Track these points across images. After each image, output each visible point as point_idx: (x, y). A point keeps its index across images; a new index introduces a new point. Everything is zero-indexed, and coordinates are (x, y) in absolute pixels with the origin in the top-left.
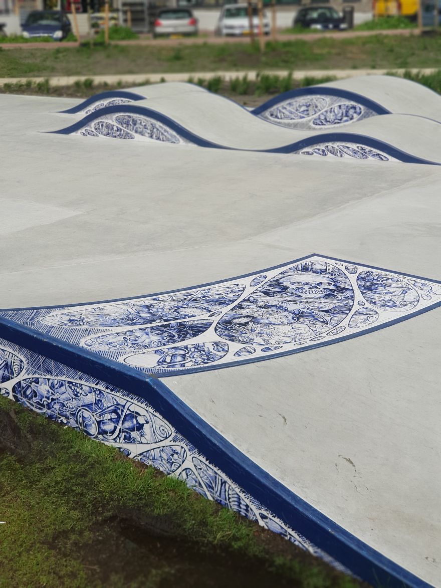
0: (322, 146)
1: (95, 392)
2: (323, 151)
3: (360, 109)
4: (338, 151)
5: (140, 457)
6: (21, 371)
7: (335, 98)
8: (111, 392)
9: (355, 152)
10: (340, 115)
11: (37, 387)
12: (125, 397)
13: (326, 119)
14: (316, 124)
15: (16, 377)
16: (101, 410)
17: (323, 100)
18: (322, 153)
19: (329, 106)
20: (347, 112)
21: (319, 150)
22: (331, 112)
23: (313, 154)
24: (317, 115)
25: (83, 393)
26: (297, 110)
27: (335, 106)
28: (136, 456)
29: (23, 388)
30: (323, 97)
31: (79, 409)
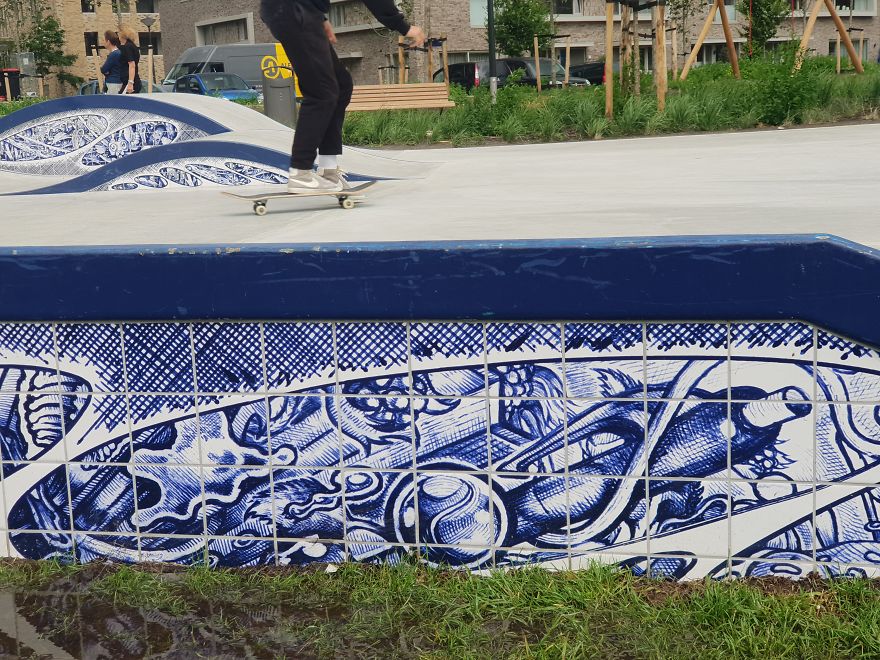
0: (154, 170)
1: (503, 379)
2: (158, 179)
3: (174, 127)
4: (189, 177)
5: (748, 562)
6: (70, 425)
7: (122, 112)
8: (596, 354)
9: (222, 174)
10: (136, 142)
11: (163, 460)
12: (677, 350)
13: (108, 152)
14: (90, 164)
15: (35, 458)
16: (531, 444)
17: (100, 117)
18: (155, 183)
19: (112, 128)
20: (148, 136)
21: (148, 177)
22: (116, 139)
23: (136, 186)
24: (90, 146)
25: (433, 405)
26: (47, 141)
27: (125, 127)
28: (724, 565)
29: (77, 489)
30: (98, 112)
31: (404, 473)
